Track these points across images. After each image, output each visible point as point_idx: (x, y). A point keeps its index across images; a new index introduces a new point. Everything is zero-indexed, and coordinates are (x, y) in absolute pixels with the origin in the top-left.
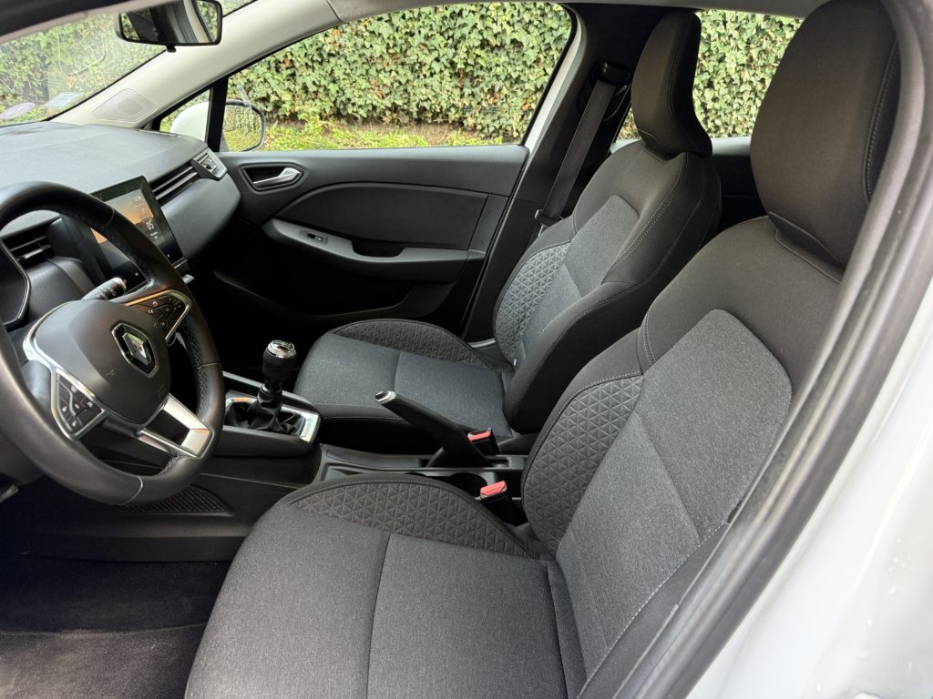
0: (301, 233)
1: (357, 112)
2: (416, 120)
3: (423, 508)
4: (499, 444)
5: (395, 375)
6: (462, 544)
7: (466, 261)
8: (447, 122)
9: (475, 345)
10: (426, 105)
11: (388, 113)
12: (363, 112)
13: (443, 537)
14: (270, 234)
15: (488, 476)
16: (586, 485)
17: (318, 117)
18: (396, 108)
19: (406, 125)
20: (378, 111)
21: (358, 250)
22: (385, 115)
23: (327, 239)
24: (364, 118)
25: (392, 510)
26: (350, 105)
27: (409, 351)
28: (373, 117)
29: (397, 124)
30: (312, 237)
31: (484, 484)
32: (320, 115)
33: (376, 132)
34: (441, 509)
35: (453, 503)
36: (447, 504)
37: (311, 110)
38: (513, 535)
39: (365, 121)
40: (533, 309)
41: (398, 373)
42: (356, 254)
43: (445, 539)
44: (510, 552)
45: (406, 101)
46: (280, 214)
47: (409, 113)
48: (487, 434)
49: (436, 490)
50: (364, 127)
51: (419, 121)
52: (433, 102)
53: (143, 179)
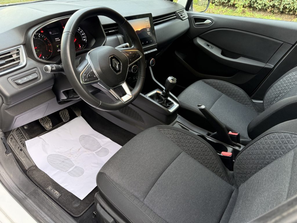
0: (205, 44)
1: (258, 6)
2: (281, 12)
3: (197, 148)
4: (241, 140)
5: (216, 101)
6: (206, 166)
7: (264, 67)
8: (294, 14)
9: (254, 101)
10: (288, 6)
11: (270, 8)
12: (260, 7)
13: (200, 161)
14: (195, 42)
15: (230, 149)
16: (260, 169)
17: (242, 6)
18: (274, 6)
19: (276, 13)
20: (266, 7)
21: (222, 54)
22: (268, 8)
23: (213, 48)
24: (260, 9)
25: (187, 144)
26: (256, 3)
27: (227, 95)
28: (263, 9)
29: (273, 12)
30: (208, 46)
31: (226, 151)
32: (243, 6)
33: (262, 15)
34: (203, 152)
35: (208, 152)
36: (206, 151)
37: (240, 4)
38: (226, 173)
39: (260, 10)
40: (283, 94)
41: (217, 101)
42: (221, 55)
43: (201, 162)
44: (223, 178)
45: (279, 4)
46: (200, 36)
47: (279, 9)
48: (236, 134)
49: (204, 145)
50: (259, 12)
51: (282, 13)
52: (291, 5)
53: (151, 14)
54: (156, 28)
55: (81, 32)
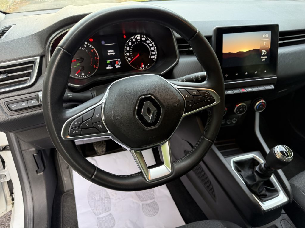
53: (277, 26)
54: (282, 51)
55: (151, 45)
